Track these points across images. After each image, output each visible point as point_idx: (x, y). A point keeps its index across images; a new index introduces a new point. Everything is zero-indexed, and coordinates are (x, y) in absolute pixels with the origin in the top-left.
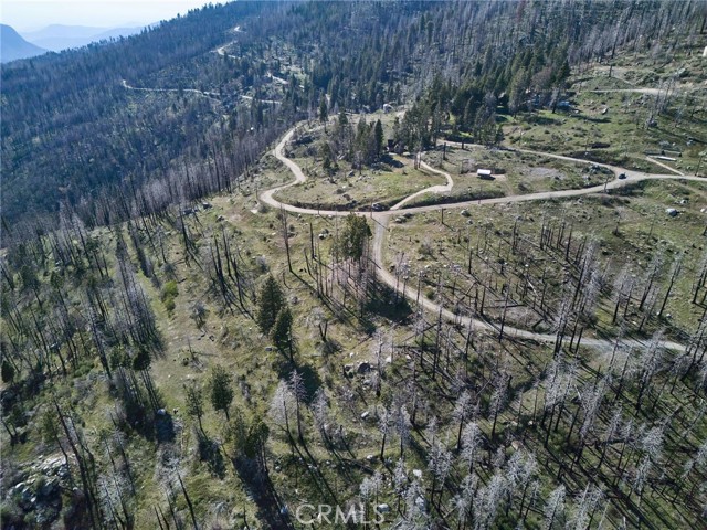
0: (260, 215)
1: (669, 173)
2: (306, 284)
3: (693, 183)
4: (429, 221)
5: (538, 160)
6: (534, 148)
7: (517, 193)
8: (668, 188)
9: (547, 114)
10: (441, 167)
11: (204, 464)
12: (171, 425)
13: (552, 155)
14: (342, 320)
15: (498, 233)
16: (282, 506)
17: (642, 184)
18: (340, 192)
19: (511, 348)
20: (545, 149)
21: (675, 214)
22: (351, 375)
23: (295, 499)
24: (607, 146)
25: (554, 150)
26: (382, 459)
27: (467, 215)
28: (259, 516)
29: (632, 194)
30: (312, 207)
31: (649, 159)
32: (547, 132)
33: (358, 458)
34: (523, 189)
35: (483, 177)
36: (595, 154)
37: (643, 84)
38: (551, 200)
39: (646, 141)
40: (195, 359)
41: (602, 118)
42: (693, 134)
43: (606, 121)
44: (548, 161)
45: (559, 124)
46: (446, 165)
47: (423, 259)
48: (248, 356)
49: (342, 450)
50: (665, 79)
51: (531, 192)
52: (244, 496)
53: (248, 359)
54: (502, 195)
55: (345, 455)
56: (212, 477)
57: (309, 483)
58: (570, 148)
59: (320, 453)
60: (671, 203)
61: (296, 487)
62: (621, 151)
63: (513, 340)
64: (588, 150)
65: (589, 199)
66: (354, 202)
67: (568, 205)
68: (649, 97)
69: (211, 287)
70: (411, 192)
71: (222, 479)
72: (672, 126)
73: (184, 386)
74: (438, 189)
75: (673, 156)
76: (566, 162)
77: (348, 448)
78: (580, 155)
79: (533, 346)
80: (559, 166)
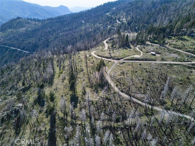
0: (88, 57)
2: (89, 76)
4: (129, 65)
5: (173, 51)
6: (175, 48)
7: (160, 61)
9: (186, 37)
10: (141, 50)
11: (45, 114)
13: (179, 50)
14: (91, 87)
15: (147, 71)
16: (55, 129)
18: (109, 53)
19: (132, 105)
20: (178, 48)
23: (58, 128)
25: (181, 49)
26: (82, 125)
27: (140, 65)
28: (49, 129)
30: (101, 57)
32: (182, 43)
33: (77, 123)
34: (163, 60)
35: (152, 54)
38: (170, 64)
40: (57, 89)
44: (177, 52)
45: (187, 41)
46: (143, 49)
47: (120, 75)
49: (74, 119)
51: (165, 61)
52: (49, 124)
54: (155, 60)
55: (74, 121)
56: (45, 118)
57: (63, 125)
58: (187, 49)
59: (69, 119)
61: (60, 125)
63: (134, 103)
64: (192, 50)
65: (184, 66)
66: (112, 57)
67: (175, 66)
69: (69, 73)
70: (128, 56)
74: (137, 56)
76: (183, 53)
77: (76, 120)
78: (189, 51)
79: (140, 106)
80: (179, 54)
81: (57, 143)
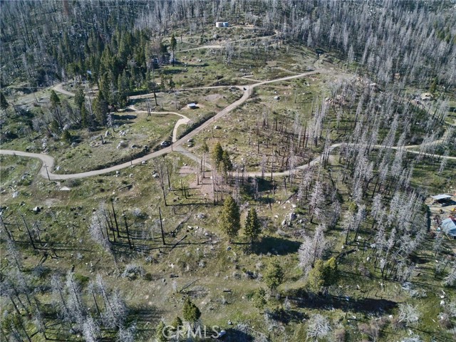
0: (75, 188)
1: (256, 83)
2: (194, 204)
3: (271, 84)
4: (206, 139)
5: (204, 92)
6: (191, 86)
7: (220, 111)
8: (264, 89)
10: (163, 110)
12: (238, 333)
13: (206, 87)
15: (243, 131)
16: (345, 298)
17: (255, 90)
18: (124, 146)
20: (198, 85)
21: (278, 98)
22: (291, 224)
24: (222, 77)
25: (203, 85)
27: (219, 128)
28: (345, 310)
29: (256, 95)
30: (116, 164)
31: (242, 78)
32: (185, 77)
34: (221, 108)
35: (194, 108)
36: (223, 82)
37: (202, 44)
38: (237, 108)
39: (234, 71)
40: (189, 293)
41: (203, 64)
42: (248, 63)
43: (206, 65)
44: (208, 91)
45: (185, 71)
46: (165, 108)
48: (221, 261)
50: (211, 40)
51: (224, 107)
52: (329, 312)
53: (224, 264)
54: (215, 113)
58: (209, 82)
60: (272, 94)
62: (231, 78)
64: (218, 81)
65: (249, 102)
67: (244, 108)
68: (214, 50)
69: (114, 254)
71: (309, 318)
72: (236, 61)
73: (211, 309)
75: (250, 75)
76: (216, 89)
78: (217, 84)
80: (216, 92)
81: (378, 298)
